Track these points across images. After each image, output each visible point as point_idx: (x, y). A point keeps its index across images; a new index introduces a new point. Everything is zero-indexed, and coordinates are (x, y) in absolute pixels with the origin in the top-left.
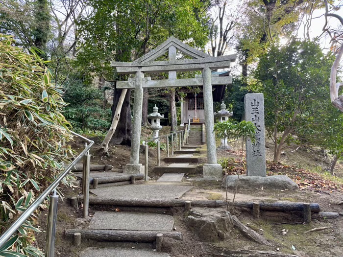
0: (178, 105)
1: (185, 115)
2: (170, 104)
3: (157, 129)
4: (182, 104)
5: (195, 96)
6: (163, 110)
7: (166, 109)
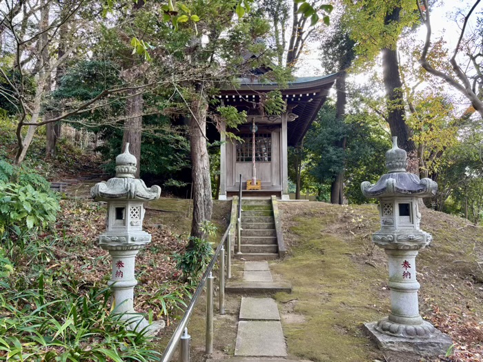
0: (213, 150)
1: (231, 173)
2: (192, 147)
3: (127, 248)
4: (223, 148)
5: (254, 131)
6: (177, 161)
7: (184, 159)
